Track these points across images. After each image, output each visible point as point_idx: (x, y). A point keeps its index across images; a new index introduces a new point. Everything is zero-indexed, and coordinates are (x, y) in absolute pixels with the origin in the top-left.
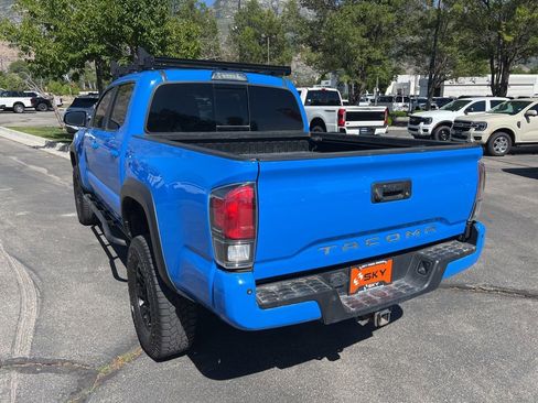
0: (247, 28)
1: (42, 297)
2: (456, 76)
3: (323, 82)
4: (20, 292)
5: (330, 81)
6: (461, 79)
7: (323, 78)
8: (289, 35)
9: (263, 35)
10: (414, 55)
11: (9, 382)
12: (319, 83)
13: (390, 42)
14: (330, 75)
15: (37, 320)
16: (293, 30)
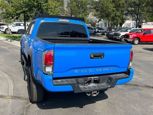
0: (74, 3)
1: (14, 82)
2: (146, 22)
3: (100, 22)
4: (7, 81)
5: (102, 22)
6: (148, 23)
7: (100, 20)
8: (88, 6)
9: (79, 5)
10: (131, 14)
11: (9, 101)
12: (98, 22)
13: (123, 10)
14: (102, 20)
15: (14, 88)
16: (89, 4)
